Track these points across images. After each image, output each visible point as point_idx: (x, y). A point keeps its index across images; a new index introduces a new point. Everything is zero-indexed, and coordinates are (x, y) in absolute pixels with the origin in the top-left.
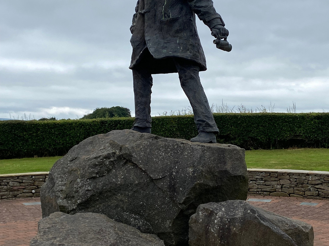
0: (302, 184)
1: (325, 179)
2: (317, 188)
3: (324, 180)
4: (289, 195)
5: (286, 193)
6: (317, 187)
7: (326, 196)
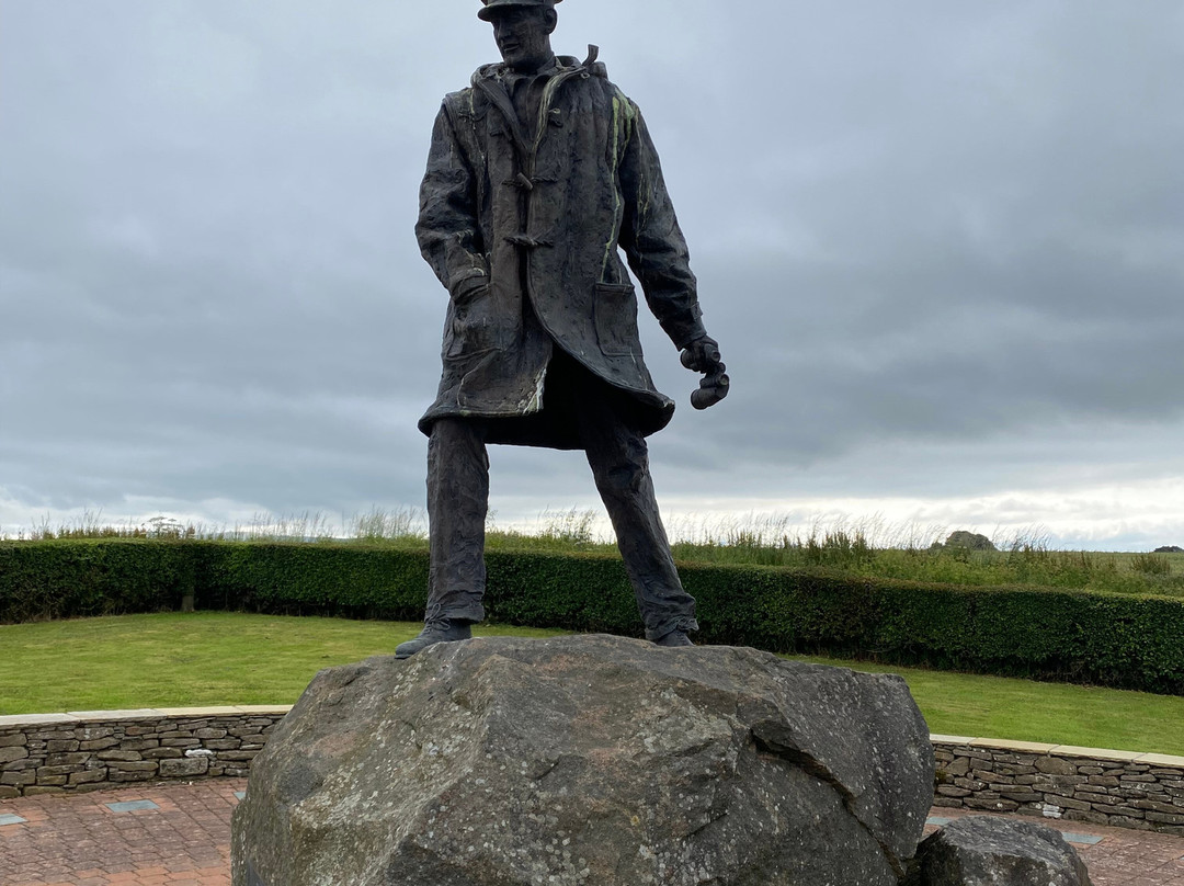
0: (64, 752)
1: (128, 733)
2: (106, 760)
3: (126, 735)
4: (22, 790)
5: (13, 785)
6: (105, 755)
7: (129, 778)
